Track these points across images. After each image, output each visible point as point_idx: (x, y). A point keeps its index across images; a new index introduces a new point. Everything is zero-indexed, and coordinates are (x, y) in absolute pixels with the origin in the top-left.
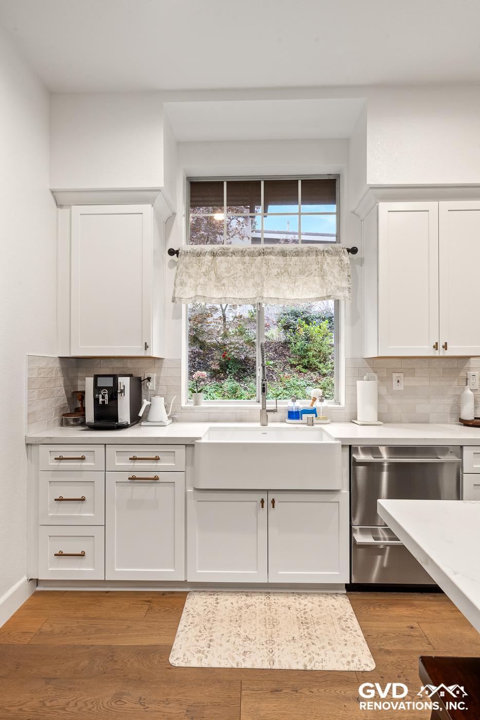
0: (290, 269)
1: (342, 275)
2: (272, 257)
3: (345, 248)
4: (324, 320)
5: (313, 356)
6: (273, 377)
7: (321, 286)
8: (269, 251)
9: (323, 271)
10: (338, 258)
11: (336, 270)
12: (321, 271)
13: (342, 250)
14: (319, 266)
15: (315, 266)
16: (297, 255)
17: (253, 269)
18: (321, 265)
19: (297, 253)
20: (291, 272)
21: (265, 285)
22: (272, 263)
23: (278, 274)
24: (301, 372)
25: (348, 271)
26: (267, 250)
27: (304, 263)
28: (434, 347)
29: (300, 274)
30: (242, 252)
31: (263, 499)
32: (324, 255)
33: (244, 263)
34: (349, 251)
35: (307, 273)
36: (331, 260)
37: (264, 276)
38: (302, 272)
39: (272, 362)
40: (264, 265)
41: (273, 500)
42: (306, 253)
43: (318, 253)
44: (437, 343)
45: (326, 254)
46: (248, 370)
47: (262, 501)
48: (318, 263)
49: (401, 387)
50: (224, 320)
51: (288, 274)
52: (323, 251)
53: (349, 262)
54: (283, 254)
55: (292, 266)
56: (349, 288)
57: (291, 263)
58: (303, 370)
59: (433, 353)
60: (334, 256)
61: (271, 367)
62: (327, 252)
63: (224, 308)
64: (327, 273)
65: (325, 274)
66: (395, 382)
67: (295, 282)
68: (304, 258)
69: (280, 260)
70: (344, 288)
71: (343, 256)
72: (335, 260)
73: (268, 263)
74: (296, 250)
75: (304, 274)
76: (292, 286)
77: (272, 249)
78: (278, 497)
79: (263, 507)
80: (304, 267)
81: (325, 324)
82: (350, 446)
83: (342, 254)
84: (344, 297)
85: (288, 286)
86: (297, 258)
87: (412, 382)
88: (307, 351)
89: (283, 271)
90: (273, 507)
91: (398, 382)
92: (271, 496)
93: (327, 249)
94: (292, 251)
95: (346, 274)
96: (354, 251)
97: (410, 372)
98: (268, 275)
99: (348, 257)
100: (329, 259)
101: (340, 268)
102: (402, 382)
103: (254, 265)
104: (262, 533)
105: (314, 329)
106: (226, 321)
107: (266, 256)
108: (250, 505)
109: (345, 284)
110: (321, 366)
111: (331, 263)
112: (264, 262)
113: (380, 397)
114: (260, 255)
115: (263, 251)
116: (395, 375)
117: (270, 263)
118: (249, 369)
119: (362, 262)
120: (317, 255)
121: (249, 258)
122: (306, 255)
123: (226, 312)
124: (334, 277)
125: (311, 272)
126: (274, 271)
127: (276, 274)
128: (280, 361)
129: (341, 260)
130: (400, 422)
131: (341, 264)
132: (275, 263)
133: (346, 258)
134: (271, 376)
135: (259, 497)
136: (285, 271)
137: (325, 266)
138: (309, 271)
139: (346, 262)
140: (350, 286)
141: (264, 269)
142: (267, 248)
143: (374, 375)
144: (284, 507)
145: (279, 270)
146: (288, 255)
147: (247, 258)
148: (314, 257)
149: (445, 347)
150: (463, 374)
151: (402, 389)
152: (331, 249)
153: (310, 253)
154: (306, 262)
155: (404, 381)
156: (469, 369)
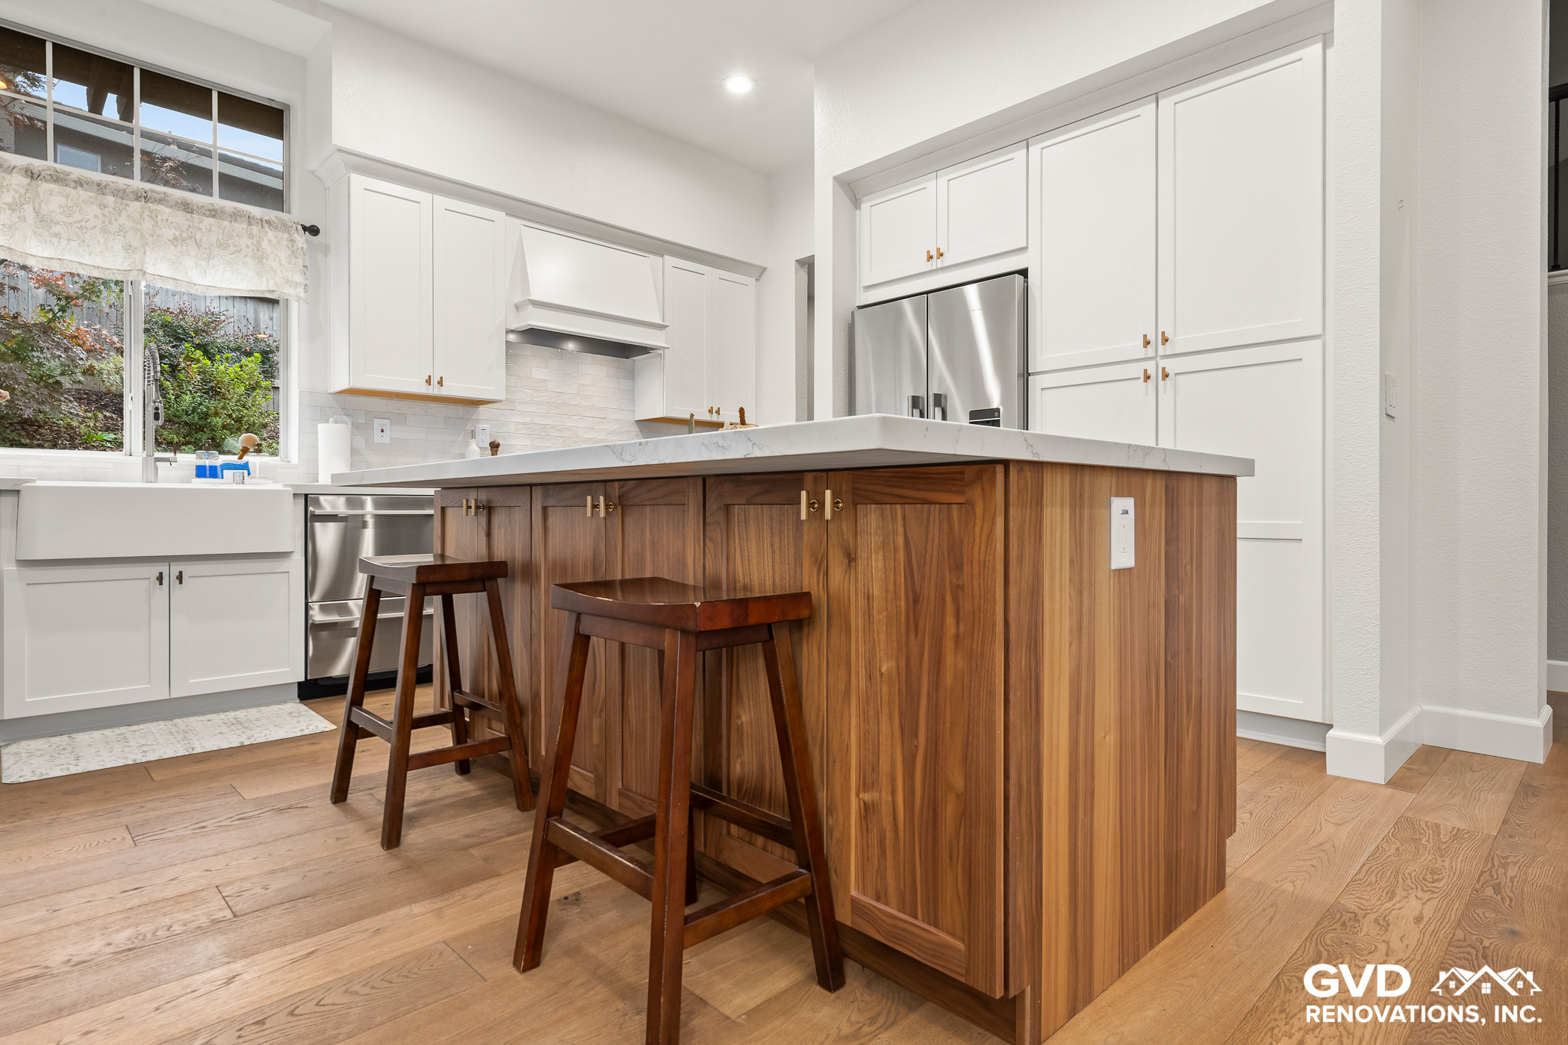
0: (199, 236)
1: (293, 263)
2: (161, 207)
3: (298, 223)
4: (249, 354)
5: (224, 427)
7: (258, 274)
8: (158, 197)
9: (261, 250)
10: (287, 235)
11: (284, 254)
12: (258, 250)
13: (294, 226)
14: (255, 242)
15: (245, 241)
16: (214, 216)
17: (123, 220)
18: (258, 241)
19: (213, 213)
20: (201, 240)
21: (148, 253)
22: (164, 218)
23: (176, 239)
25: (304, 259)
26: (154, 194)
27: (226, 232)
28: (427, 382)
29: (218, 246)
30: (99, 185)
31: (161, 574)
32: (262, 227)
33: (103, 206)
34: (305, 229)
35: (232, 249)
36: (276, 237)
37: (147, 237)
38: (222, 245)
40: (146, 217)
41: (181, 573)
42: (231, 216)
43: (252, 221)
44: (430, 377)
45: (266, 225)
47: (160, 578)
48: (251, 236)
49: (386, 439)
51: (196, 242)
52: (261, 220)
53: (305, 246)
54: (187, 207)
55: (204, 230)
56: (305, 285)
57: (202, 226)
59: (424, 390)
60: (279, 231)
62: (268, 222)
64: (267, 256)
65: (264, 256)
66: (377, 432)
67: (209, 259)
68: (226, 223)
69: (181, 217)
70: (296, 283)
71: (296, 235)
72: (282, 239)
73: (156, 216)
74: (211, 207)
75: (226, 248)
76: (204, 263)
77: (163, 196)
78: (188, 569)
79: (161, 584)
80: (226, 239)
81: (252, 364)
82: (306, 496)
83: (293, 231)
84: (297, 296)
85: (196, 263)
86: (212, 220)
87: (400, 433)
88: (206, 415)
89: (184, 235)
90: (181, 583)
91: (382, 431)
92: (175, 569)
93: (267, 218)
94: (203, 207)
95: (301, 263)
96: (313, 231)
97: (399, 419)
98: (155, 237)
99: (304, 238)
100: (271, 234)
101: (290, 253)
103: (124, 214)
104: (160, 626)
105: (225, 369)
107: (150, 204)
108: (137, 583)
109: (298, 278)
111: (274, 241)
112: (147, 213)
113: (354, 451)
114: (138, 198)
115: (144, 194)
116: (377, 422)
117: (159, 218)
119: (326, 250)
120: (250, 224)
121: (114, 199)
122: (229, 218)
124: (281, 264)
125: (239, 248)
126: (169, 233)
127: (171, 238)
129: (292, 240)
131: (292, 246)
132: (170, 220)
133: (302, 239)
135: (153, 570)
136: (191, 237)
137: (265, 244)
138: (235, 246)
139: (300, 245)
140: (307, 282)
141: (148, 224)
142: (154, 191)
143: (346, 419)
144: (200, 583)
145: (177, 233)
146: (195, 212)
147: (110, 199)
148: (245, 226)
149: (440, 383)
150: (470, 427)
151: (388, 442)
152: (274, 219)
153: (238, 218)
154: (229, 231)
155: (391, 431)
156: (478, 421)
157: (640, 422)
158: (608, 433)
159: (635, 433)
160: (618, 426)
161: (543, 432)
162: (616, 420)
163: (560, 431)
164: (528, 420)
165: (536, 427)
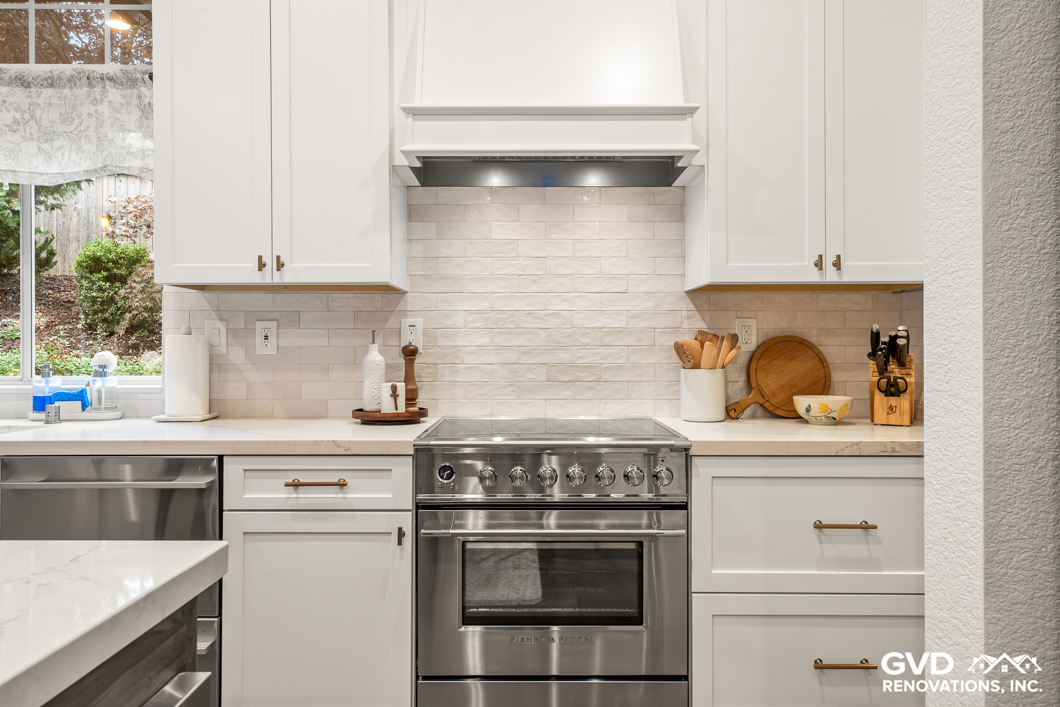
0: (39, 113)
1: (145, 126)
10: (135, 92)
11: (134, 116)
15: (89, 108)
16: (52, 85)
19: (51, 81)
20: (44, 118)
23: (17, 123)
27: (67, 102)
28: (258, 265)
29: (62, 122)
32: (104, 86)
34: (150, 77)
36: (123, 96)
38: (67, 121)
42: (69, 81)
43: (93, 82)
45: (107, 83)
48: (95, 102)
49: (271, 348)
51: (37, 123)
52: (104, 79)
55: (43, 105)
57: (42, 101)
62: (111, 79)
66: (259, 339)
67: (53, 140)
68: (66, 91)
69: (18, 95)
72: (131, 97)
74: (48, 75)
75: (71, 123)
76: (47, 146)
80: (69, 111)
85: (39, 147)
86: (52, 90)
87: (292, 338)
89: (26, 116)
91: (266, 338)
94: (39, 76)
97: (290, 320)
100: (114, 94)
101: (141, 113)
102: (273, 339)
111: (120, 102)
116: (259, 326)
120: (91, 85)
122: (68, 84)
127: (11, 122)
130: (271, 416)
131: (140, 104)
132: (8, 100)
136: (31, 117)
138: (79, 118)
143: (220, 325)
145: (17, 115)
146: (32, 85)
148: (86, 89)
149: (280, 265)
150: (392, 323)
151: (275, 352)
152: (119, 74)
153: (78, 82)
154: (71, 100)
155: (278, 337)
156: (404, 313)
157: (694, 293)
158: (632, 317)
159: (685, 314)
160: (651, 304)
161: (511, 322)
162: (647, 293)
163: (541, 319)
164: (485, 305)
165: (499, 316)
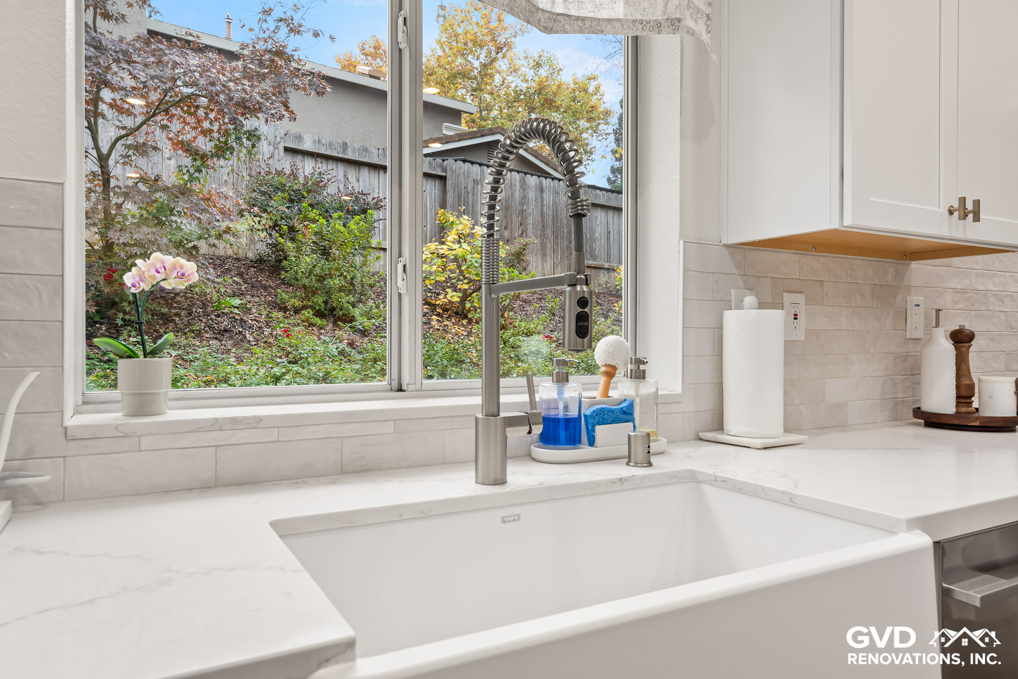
6: (245, 337)
24: (311, 325)
28: (951, 212)
39: (237, 302)
46: (177, 319)
49: (800, 332)
50: (106, 182)
56: (708, 16)
58: (318, 321)
61: (236, 311)
63: (105, 150)
66: (789, 318)
70: (698, 11)
88: (324, 277)
91: (796, 317)
97: (817, 292)
102: (800, 320)
106: (112, 185)
110: (356, 312)
116: (788, 300)
118: (176, 315)
123: (111, 162)
128: (257, 299)
130: (798, 429)
134: (240, 332)
151: (803, 337)
155: (806, 315)
161: (983, 304)
163: (1002, 301)
164: (966, 283)
165: (975, 296)
